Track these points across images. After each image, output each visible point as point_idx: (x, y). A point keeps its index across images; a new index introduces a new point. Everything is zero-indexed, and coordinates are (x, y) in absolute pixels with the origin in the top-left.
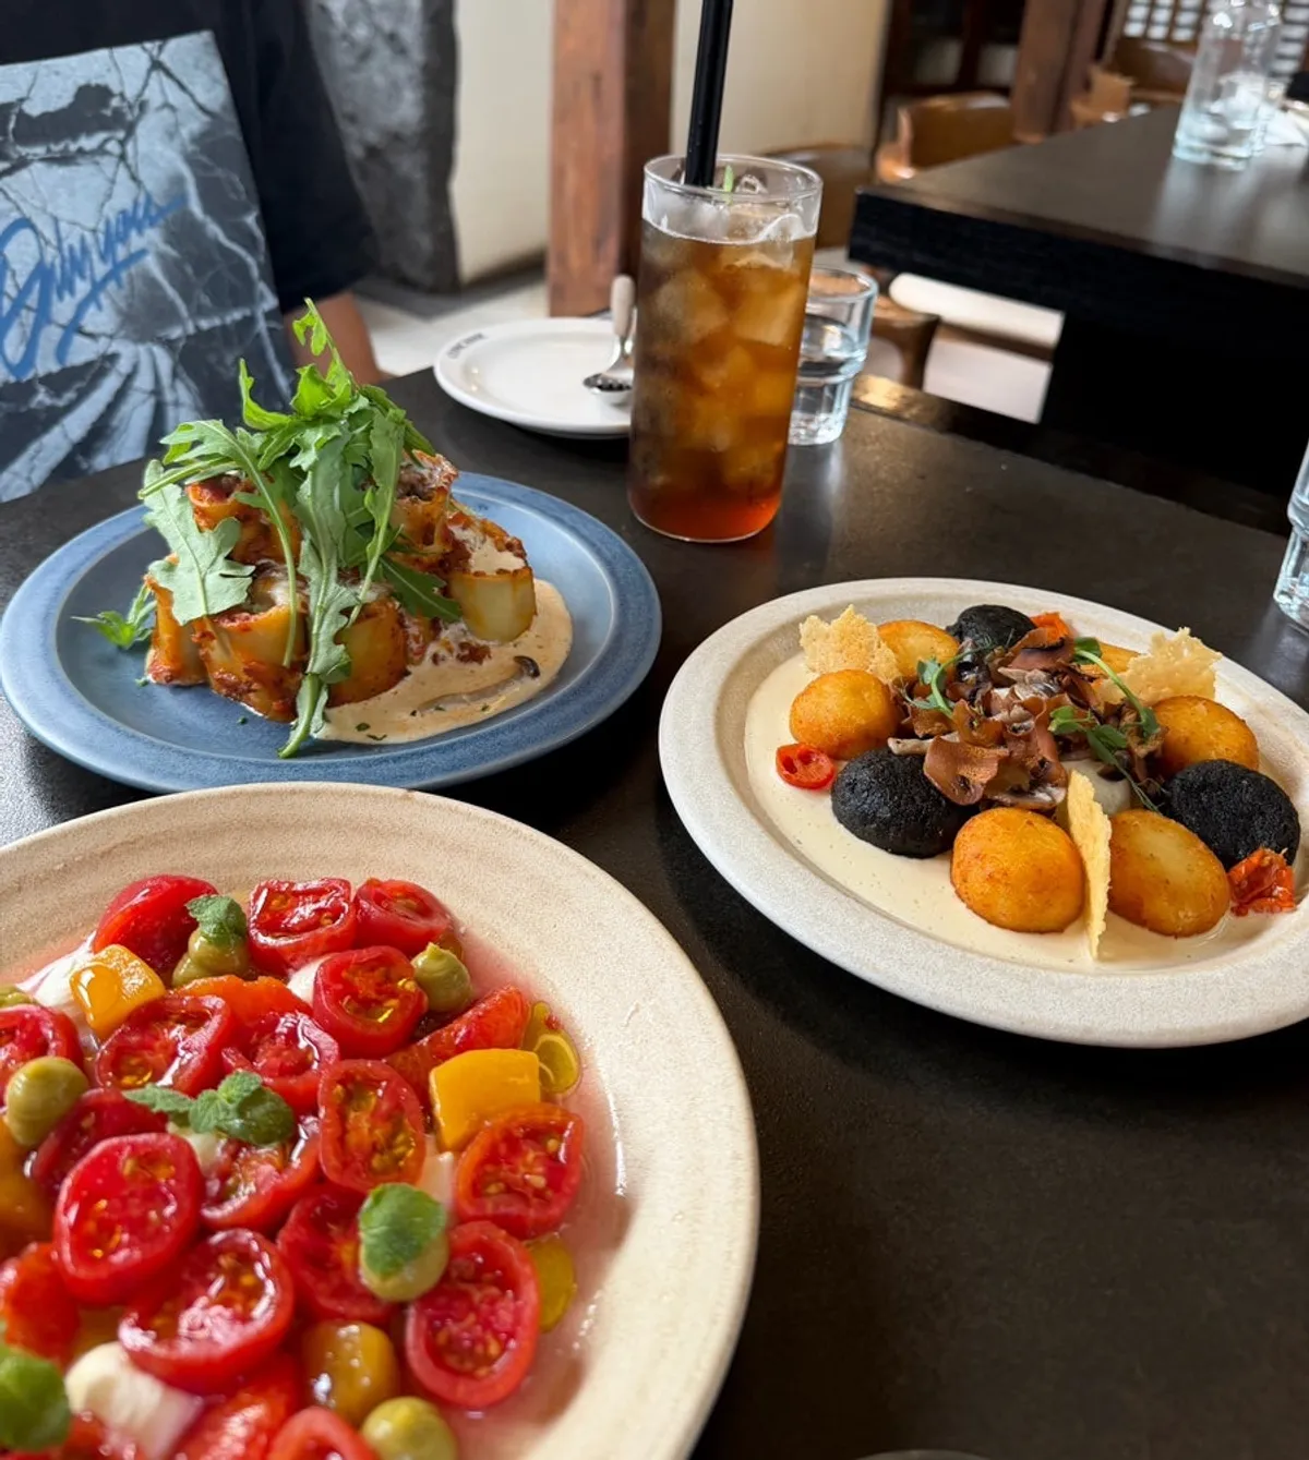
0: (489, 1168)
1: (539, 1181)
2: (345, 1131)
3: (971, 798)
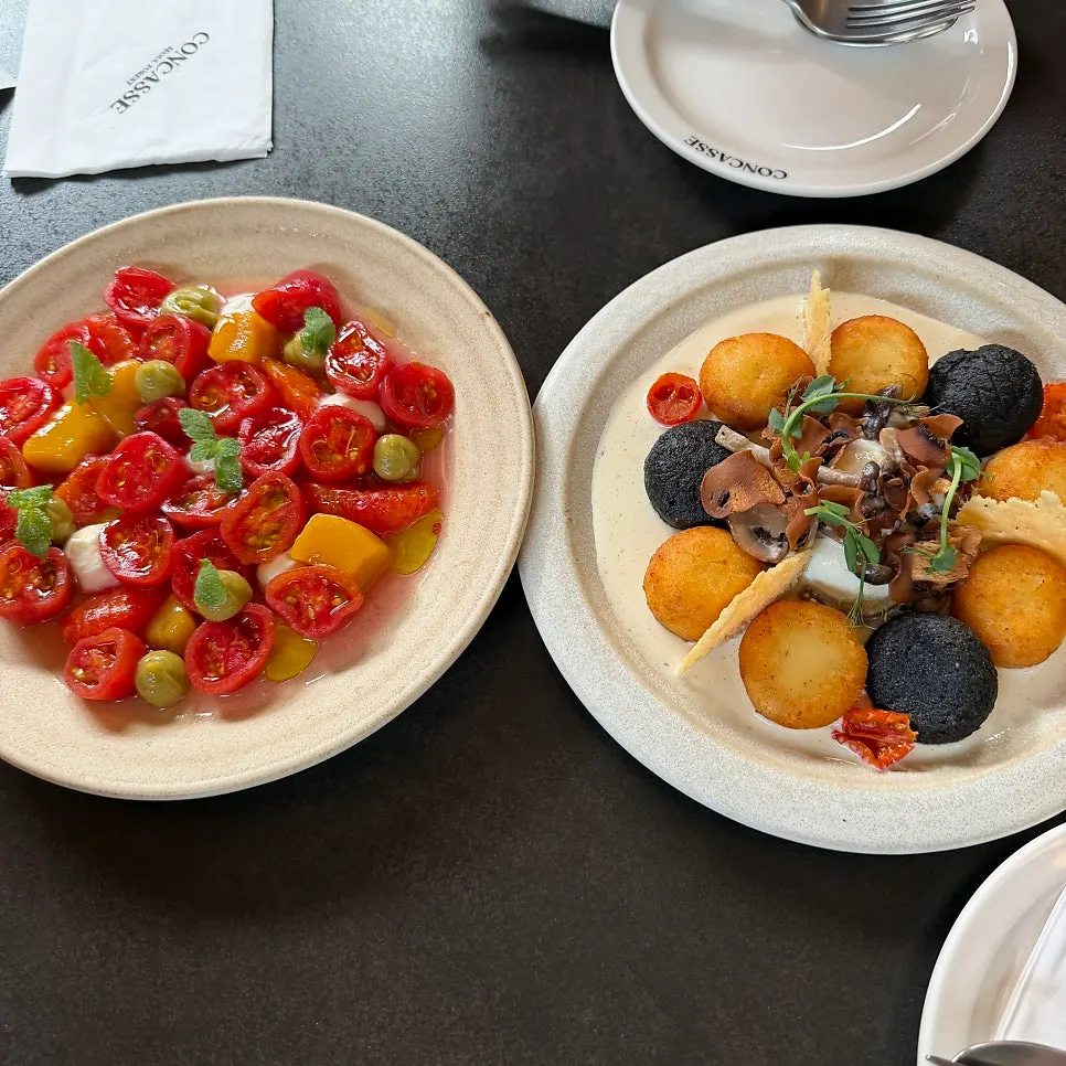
0: (297, 588)
1: (312, 614)
2: (249, 513)
3: (716, 513)
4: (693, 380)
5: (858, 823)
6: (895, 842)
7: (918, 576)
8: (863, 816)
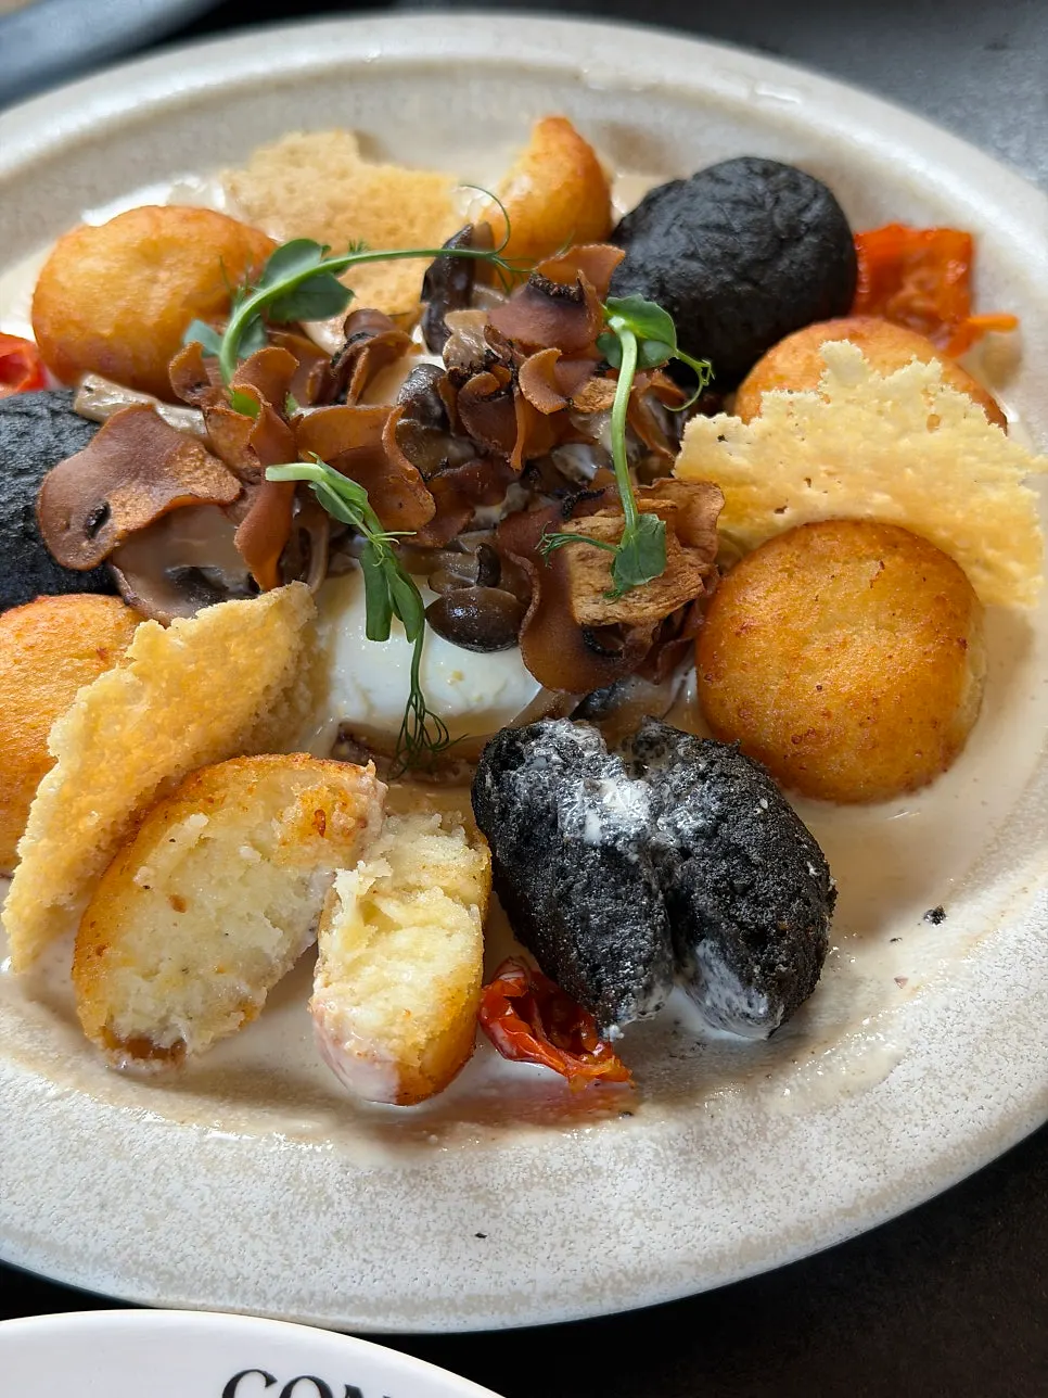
3: (83, 556)
4: (22, 340)
5: (518, 1234)
6: (630, 1267)
7: (587, 608)
8: (530, 1213)
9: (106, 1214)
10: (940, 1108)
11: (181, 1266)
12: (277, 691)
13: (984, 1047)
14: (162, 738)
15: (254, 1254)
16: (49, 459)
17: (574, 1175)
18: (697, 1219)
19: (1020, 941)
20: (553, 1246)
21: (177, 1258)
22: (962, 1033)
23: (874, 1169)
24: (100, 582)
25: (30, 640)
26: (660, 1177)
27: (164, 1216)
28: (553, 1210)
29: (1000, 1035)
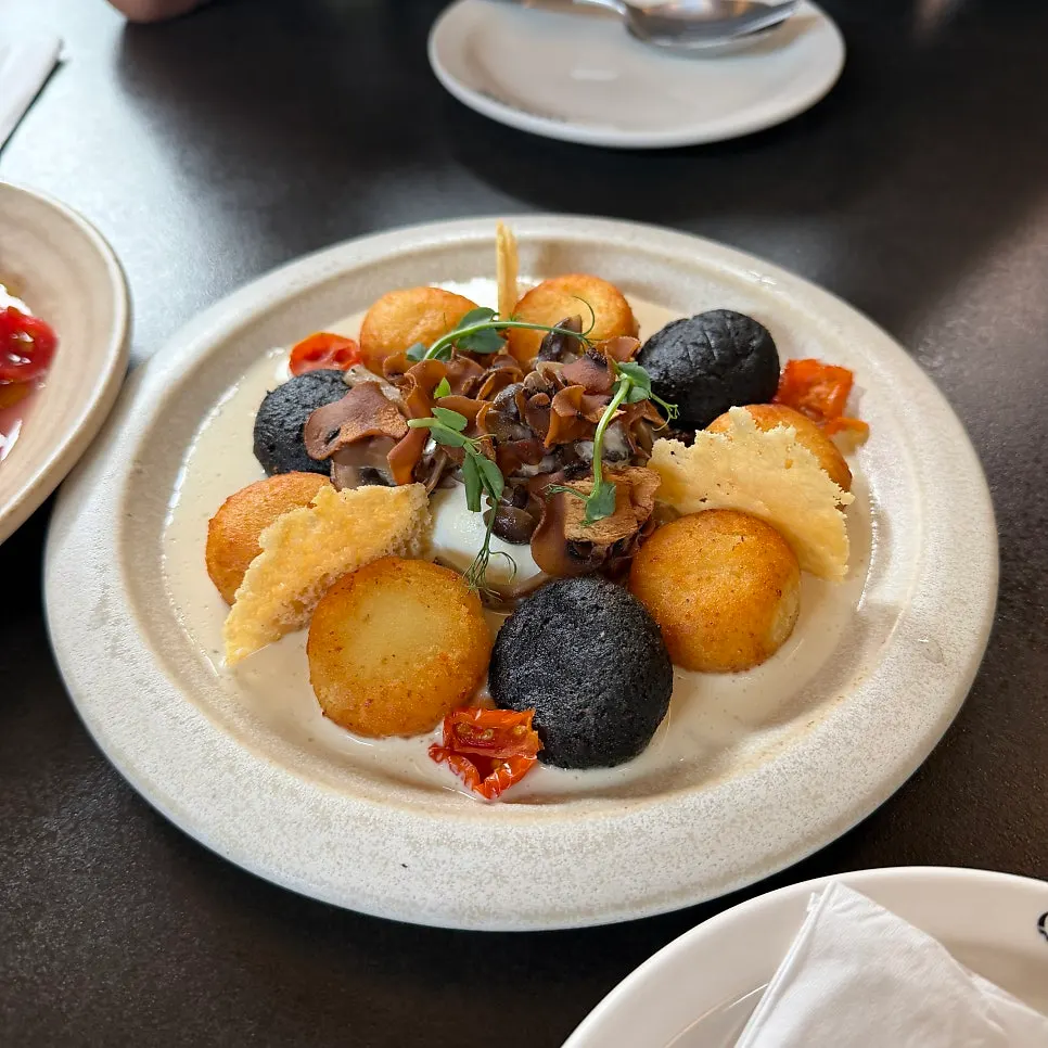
3: (319, 452)
4: (352, 341)
5: (425, 870)
6: (482, 905)
7: (573, 531)
8: (435, 860)
9: (215, 801)
10: (690, 859)
11: (243, 840)
12: (400, 540)
13: (728, 829)
14: (326, 551)
15: (282, 844)
16: (321, 402)
17: (466, 844)
18: (528, 888)
19: (768, 772)
20: (442, 882)
21: (242, 834)
22: (716, 818)
23: (640, 885)
24: (322, 468)
25: (276, 490)
26: (514, 858)
27: (243, 810)
28: (448, 861)
29: (739, 824)
